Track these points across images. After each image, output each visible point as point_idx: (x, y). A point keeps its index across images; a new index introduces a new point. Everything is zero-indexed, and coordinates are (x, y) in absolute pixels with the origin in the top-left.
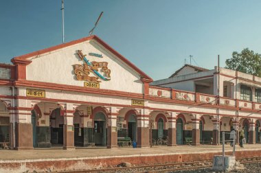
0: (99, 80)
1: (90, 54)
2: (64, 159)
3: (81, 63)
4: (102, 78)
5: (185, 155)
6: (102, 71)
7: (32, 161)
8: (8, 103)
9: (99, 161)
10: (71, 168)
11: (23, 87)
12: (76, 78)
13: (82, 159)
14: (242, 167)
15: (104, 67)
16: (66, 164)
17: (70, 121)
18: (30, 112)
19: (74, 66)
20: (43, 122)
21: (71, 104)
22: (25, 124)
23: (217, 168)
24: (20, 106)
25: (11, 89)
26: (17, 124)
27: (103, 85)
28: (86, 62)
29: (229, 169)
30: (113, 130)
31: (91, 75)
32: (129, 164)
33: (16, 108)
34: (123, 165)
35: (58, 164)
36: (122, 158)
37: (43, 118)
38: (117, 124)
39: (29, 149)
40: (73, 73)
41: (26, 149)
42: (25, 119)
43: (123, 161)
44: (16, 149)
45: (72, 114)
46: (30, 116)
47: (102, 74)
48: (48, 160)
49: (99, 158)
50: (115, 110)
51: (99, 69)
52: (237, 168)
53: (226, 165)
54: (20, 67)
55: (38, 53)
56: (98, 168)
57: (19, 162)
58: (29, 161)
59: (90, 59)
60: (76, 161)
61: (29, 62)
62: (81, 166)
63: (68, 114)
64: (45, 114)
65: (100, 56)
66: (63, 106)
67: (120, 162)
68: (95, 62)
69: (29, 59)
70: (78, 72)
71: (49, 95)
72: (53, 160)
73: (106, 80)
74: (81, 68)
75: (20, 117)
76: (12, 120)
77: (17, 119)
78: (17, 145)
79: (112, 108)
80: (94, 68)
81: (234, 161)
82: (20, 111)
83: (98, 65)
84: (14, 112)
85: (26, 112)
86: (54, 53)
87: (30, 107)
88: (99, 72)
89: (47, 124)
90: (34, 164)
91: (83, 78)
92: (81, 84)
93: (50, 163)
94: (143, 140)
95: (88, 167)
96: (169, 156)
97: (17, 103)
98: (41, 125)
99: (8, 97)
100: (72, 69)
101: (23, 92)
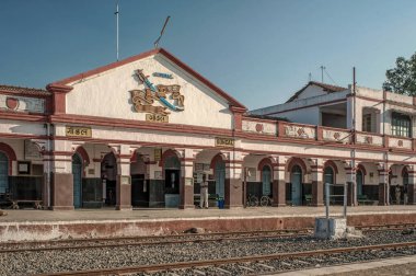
0: (167, 110)
1: (155, 75)
2: (110, 221)
3: (142, 87)
4: (171, 108)
5: (287, 219)
6: (171, 98)
7: (67, 223)
8: (41, 145)
9: (158, 224)
10: (119, 233)
11: (61, 123)
12: (135, 109)
13: (134, 221)
14: (359, 234)
15: (175, 92)
16: (113, 227)
17: (125, 170)
18: (70, 158)
19: (132, 93)
20: (92, 171)
21: (127, 146)
22: (64, 175)
23: (320, 235)
24: (57, 149)
25: (46, 126)
26: (52, 174)
27: (174, 118)
28: (149, 85)
30: (188, 183)
31: (156, 103)
32: (200, 230)
33: (51, 153)
34: (193, 231)
35: (101, 228)
36: (190, 222)
37: (91, 166)
38: (194, 174)
39: (68, 209)
40: (130, 101)
41: (65, 209)
42: (64, 167)
43: (193, 226)
44: (50, 209)
45: (128, 160)
46: (70, 163)
47: (172, 102)
48: (89, 222)
49: (160, 220)
50: (190, 153)
51: (168, 95)
52: (350, 235)
53: (330, 230)
54: (57, 96)
55: (82, 77)
56: (157, 234)
57: (50, 224)
58: (63, 223)
59: (155, 82)
60: (126, 224)
61: (70, 89)
62: (133, 231)
63: (123, 160)
64: (95, 160)
65: (169, 77)
66: (116, 149)
67: (190, 227)
68: (161, 86)
69: (69, 85)
70: (136, 100)
71: (97, 134)
72: (95, 222)
73: (178, 110)
74: (142, 94)
75: (57, 164)
76: (47, 170)
77: (53, 167)
78: (52, 204)
79: (187, 150)
80: (161, 94)
81: (344, 226)
82: (57, 157)
83: (166, 89)
84: (48, 157)
85: (65, 157)
86: (104, 75)
87: (70, 150)
88: (168, 100)
89: (98, 175)
90: (69, 227)
91: (144, 109)
92: (141, 117)
93: (91, 227)
94: (232, 198)
95: (143, 233)
96: (263, 220)
97: (53, 146)
98: (88, 176)
99: (41, 137)
100: (129, 96)
101: (61, 131)
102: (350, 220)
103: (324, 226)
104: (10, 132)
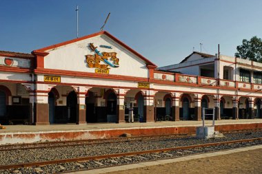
0: (108, 67)
1: (101, 46)
2: (72, 131)
3: (93, 53)
4: (111, 65)
5: (180, 128)
6: (111, 60)
7: (45, 132)
8: (28, 87)
9: (103, 132)
10: (78, 138)
11: (41, 74)
12: (89, 66)
13: (88, 131)
14: (222, 135)
15: (114, 56)
16: (75, 134)
17: (82, 101)
18: (47, 94)
19: (86, 56)
20: (61, 102)
21: (84, 87)
22: (43, 104)
23: (199, 136)
24: (38, 89)
25: (31, 76)
26: (35, 104)
27: (112, 71)
28: (97, 52)
29: (208, 137)
30: (121, 108)
31: (102, 63)
32: (129, 135)
33: (35, 91)
34: (124, 135)
35: (67, 135)
36: (123, 130)
37: (60, 99)
38: (125, 103)
39: (46, 124)
40: (86, 61)
41: (43, 124)
42: (43, 99)
43: (124, 133)
44: (34, 124)
45: (84, 95)
46: (47, 98)
47: (111, 62)
48: (59, 132)
49: (104, 130)
50: (122, 91)
51: (109, 58)
52: (216, 136)
53: (205, 134)
54: (38, 58)
55: (55, 47)
56: (102, 138)
57: (34, 133)
58: (42, 132)
59: (101, 50)
60: (83, 133)
61: (47, 54)
62: (87, 136)
63: (80, 95)
64: (63, 96)
65: (110, 48)
66: (77, 89)
67: (122, 133)
68: (105, 53)
69: (47, 51)
70: (89, 61)
71: (64, 80)
72: (63, 132)
73: (115, 67)
75: (38, 98)
76: (32, 101)
77: (36, 100)
78: (35, 121)
79: (120, 90)
80: (104, 57)
81: (213, 131)
82: (38, 94)
83: (108, 54)
84: (33, 94)
85: (44, 94)
86: (68, 46)
87: (47, 90)
88: (109, 61)
89: (65, 104)
90: (46, 135)
91: (94, 66)
92: (92, 70)
93: (60, 134)
95: (93, 137)
96: (166, 129)
97: (35, 87)
98: (58, 105)
99: (28, 82)
100: (85, 58)
101: (41, 78)
102: (216, 128)
103: (202, 131)
104: (7, 79)
